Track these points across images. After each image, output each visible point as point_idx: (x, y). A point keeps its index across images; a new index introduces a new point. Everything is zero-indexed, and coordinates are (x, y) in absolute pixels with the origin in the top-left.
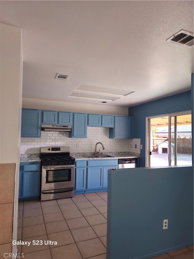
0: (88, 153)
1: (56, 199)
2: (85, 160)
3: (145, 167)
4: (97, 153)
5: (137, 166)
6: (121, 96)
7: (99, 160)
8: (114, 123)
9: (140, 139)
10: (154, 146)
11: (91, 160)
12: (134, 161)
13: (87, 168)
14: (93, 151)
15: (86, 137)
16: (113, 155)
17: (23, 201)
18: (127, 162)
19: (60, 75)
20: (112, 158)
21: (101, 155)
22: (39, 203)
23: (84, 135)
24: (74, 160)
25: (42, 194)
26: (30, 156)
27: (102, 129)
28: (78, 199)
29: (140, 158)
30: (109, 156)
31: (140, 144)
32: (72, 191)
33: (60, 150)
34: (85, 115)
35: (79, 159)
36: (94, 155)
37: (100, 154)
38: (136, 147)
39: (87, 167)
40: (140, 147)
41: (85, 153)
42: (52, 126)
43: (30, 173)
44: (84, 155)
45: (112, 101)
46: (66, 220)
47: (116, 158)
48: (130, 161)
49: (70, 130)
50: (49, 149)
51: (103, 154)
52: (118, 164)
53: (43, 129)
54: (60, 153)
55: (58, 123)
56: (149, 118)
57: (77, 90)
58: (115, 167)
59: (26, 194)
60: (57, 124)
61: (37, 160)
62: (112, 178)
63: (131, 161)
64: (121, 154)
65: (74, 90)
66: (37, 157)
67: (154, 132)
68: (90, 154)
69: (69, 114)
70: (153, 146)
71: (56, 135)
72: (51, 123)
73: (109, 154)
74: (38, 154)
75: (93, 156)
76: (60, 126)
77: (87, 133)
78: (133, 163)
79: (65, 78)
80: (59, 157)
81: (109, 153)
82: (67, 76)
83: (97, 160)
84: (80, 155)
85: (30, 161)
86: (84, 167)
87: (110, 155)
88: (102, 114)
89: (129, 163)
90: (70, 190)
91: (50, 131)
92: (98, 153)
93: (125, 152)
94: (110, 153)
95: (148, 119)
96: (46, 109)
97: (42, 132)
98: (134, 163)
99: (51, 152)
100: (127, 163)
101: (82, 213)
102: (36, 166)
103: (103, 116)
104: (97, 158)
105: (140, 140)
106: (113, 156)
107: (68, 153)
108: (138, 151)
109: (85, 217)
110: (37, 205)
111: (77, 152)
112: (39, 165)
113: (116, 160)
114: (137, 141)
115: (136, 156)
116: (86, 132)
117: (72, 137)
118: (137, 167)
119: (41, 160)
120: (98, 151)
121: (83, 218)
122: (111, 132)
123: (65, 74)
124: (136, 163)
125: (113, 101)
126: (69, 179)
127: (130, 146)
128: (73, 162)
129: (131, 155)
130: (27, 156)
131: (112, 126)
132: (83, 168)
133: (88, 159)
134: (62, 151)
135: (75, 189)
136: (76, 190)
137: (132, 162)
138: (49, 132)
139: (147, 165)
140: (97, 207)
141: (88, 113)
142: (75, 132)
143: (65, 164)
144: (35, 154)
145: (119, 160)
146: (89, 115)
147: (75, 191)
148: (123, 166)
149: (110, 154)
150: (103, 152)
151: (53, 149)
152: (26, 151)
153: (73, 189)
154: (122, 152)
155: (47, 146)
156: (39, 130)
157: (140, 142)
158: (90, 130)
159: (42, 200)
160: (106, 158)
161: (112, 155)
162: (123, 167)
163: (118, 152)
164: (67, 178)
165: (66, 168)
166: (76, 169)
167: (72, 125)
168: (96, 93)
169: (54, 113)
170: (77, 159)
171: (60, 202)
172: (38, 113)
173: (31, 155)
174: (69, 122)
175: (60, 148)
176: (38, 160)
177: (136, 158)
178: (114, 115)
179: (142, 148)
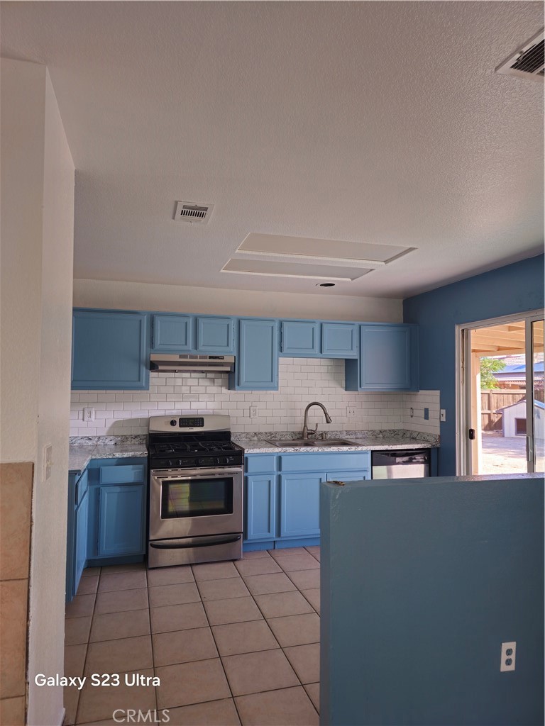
0: (285, 434)
1: (191, 565)
2: (271, 455)
3: (455, 474)
4: (309, 434)
5: (429, 473)
6: (376, 263)
7: (314, 454)
8: (358, 345)
9: (438, 392)
10: (489, 415)
11: (290, 454)
12: (419, 458)
13: (279, 478)
14: (299, 428)
15: (276, 388)
16: (356, 438)
17: (101, 567)
18: (398, 460)
19: (184, 207)
20: (353, 449)
21: (322, 440)
22: (142, 575)
23: (270, 382)
24: (242, 452)
25: (151, 549)
26: (122, 441)
27: (324, 362)
28: (253, 565)
29: (438, 448)
30: (345, 443)
31: (438, 406)
32: (238, 543)
33: (203, 426)
34: (271, 324)
35: (257, 451)
36: (302, 438)
37: (317, 436)
38: (426, 417)
39: (279, 473)
40: (437, 415)
41: (276, 433)
42: (181, 357)
43: (118, 489)
44: (272, 440)
45: (350, 280)
46: (213, 628)
47: (364, 448)
48: (409, 457)
49: (228, 369)
50: (173, 423)
51: (328, 436)
52: (372, 465)
53: (153, 366)
54: (205, 432)
55: (196, 347)
56: (464, 326)
57: (243, 252)
58: (363, 474)
59: (109, 548)
60: (194, 352)
61: (138, 454)
62: (331, 508)
63: (413, 457)
64: (381, 436)
65: (235, 250)
66: (140, 444)
67: (492, 372)
68: (289, 437)
69: (226, 322)
70: (489, 412)
71: (195, 382)
72: (176, 347)
73: (345, 437)
74: (143, 437)
75: (298, 442)
76: (201, 357)
77: (277, 375)
78: (418, 462)
79: (202, 215)
80: (200, 443)
81: (345, 433)
82: (206, 209)
83: (307, 453)
84: (259, 440)
85: (118, 455)
86: (271, 474)
87: (349, 440)
88: (322, 321)
89: (405, 463)
90: (231, 538)
91: (175, 371)
92: (312, 434)
93: (394, 431)
94: (348, 432)
95: (463, 330)
96: (163, 310)
97: (153, 374)
98: (422, 463)
99: (177, 429)
100: (398, 464)
101: (261, 608)
102: (133, 469)
103: (325, 326)
104: (309, 449)
105: (439, 394)
106: (359, 441)
107: (225, 432)
108: (432, 428)
109: (268, 621)
110: (136, 578)
111: (252, 429)
112: (142, 466)
113: (365, 453)
114: (430, 398)
115: (427, 441)
116: (275, 373)
117: (236, 387)
118: (430, 476)
119: (149, 453)
120: (311, 427)
121: (263, 624)
122: (350, 371)
123: (201, 203)
124: (427, 462)
125: (354, 281)
126: (228, 509)
127: (409, 412)
128: (238, 458)
129: (414, 439)
130: (113, 442)
131: (353, 354)
132: (268, 478)
133: (280, 449)
134: (208, 427)
135: (245, 537)
136: (249, 538)
137: (415, 459)
138: (172, 375)
139: (461, 470)
140: (305, 593)
141: (282, 319)
142: (245, 373)
143: (215, 465)
144: (136, 437)
145: (374, 453)
146: (285, 324)
147: (245, 542)
148: (389, 472)
149: (347, 437)
150: (327, 430)
151: (185, 421)
152: (111, 427)
153: (240, 536)
154: (385, 431)
155: (168, 413)
156: (144, 368)
157: (439, 402)
158: (287, 367)
159: (150, 566)
160: (334, 449)
161: (353, 441)
162: (388, 476)
163: (373, 431)
164: (221, 506)
165: (217, 476)
166: (246, 479)
167: (235, 354)
168: (300, 256)
169: (185, 320)
170: (251, 451)
171: (201, 571)
172: (141, 321)
173: (125, 438)
174: (228, 345)
175: (202, 419)
176: (142, 452)
177: (428, 449)
178: (357, 323)
179: (443, 419)
